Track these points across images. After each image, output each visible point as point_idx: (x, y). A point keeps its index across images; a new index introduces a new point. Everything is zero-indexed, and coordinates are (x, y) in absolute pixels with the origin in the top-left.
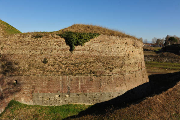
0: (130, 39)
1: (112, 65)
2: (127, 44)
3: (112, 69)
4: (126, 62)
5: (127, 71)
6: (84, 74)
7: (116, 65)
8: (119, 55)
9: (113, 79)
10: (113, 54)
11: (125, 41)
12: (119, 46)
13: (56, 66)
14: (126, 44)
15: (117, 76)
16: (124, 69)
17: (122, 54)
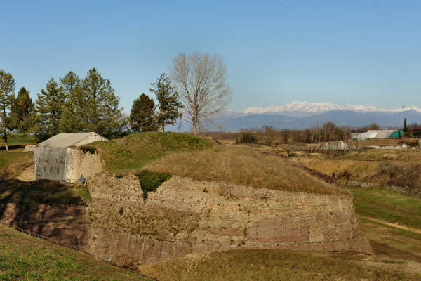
0: (212, 182)
1: (179, 226)
2: (207, 192)
3: (177, 231)
4: (202, 223)
5: (199, 239)
6: (148, 234)
7: (184, 225)
8: (192, 210)
9: (174, 248)
10: (184, 208)
11: (203, 186)
12: (194, 196)
13: (129, 220)
14: (204, 191)
15: (181, 244)
16: (195, 234)
17: (198, 209)
